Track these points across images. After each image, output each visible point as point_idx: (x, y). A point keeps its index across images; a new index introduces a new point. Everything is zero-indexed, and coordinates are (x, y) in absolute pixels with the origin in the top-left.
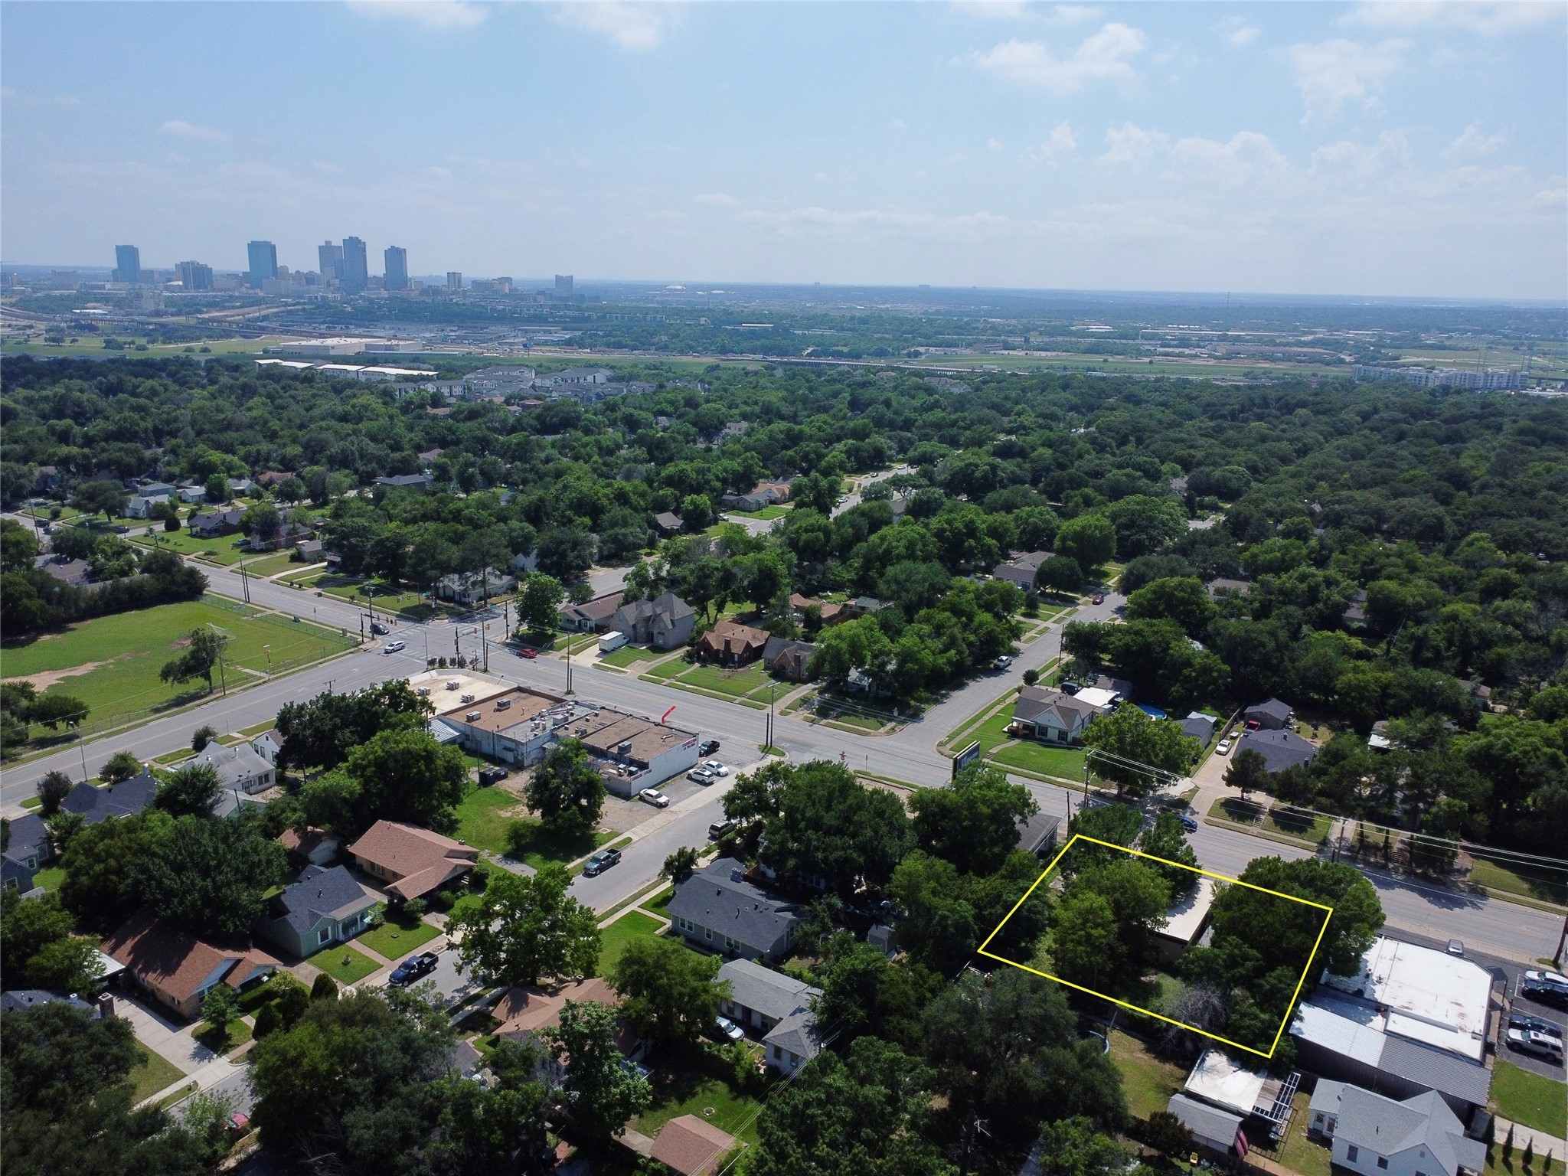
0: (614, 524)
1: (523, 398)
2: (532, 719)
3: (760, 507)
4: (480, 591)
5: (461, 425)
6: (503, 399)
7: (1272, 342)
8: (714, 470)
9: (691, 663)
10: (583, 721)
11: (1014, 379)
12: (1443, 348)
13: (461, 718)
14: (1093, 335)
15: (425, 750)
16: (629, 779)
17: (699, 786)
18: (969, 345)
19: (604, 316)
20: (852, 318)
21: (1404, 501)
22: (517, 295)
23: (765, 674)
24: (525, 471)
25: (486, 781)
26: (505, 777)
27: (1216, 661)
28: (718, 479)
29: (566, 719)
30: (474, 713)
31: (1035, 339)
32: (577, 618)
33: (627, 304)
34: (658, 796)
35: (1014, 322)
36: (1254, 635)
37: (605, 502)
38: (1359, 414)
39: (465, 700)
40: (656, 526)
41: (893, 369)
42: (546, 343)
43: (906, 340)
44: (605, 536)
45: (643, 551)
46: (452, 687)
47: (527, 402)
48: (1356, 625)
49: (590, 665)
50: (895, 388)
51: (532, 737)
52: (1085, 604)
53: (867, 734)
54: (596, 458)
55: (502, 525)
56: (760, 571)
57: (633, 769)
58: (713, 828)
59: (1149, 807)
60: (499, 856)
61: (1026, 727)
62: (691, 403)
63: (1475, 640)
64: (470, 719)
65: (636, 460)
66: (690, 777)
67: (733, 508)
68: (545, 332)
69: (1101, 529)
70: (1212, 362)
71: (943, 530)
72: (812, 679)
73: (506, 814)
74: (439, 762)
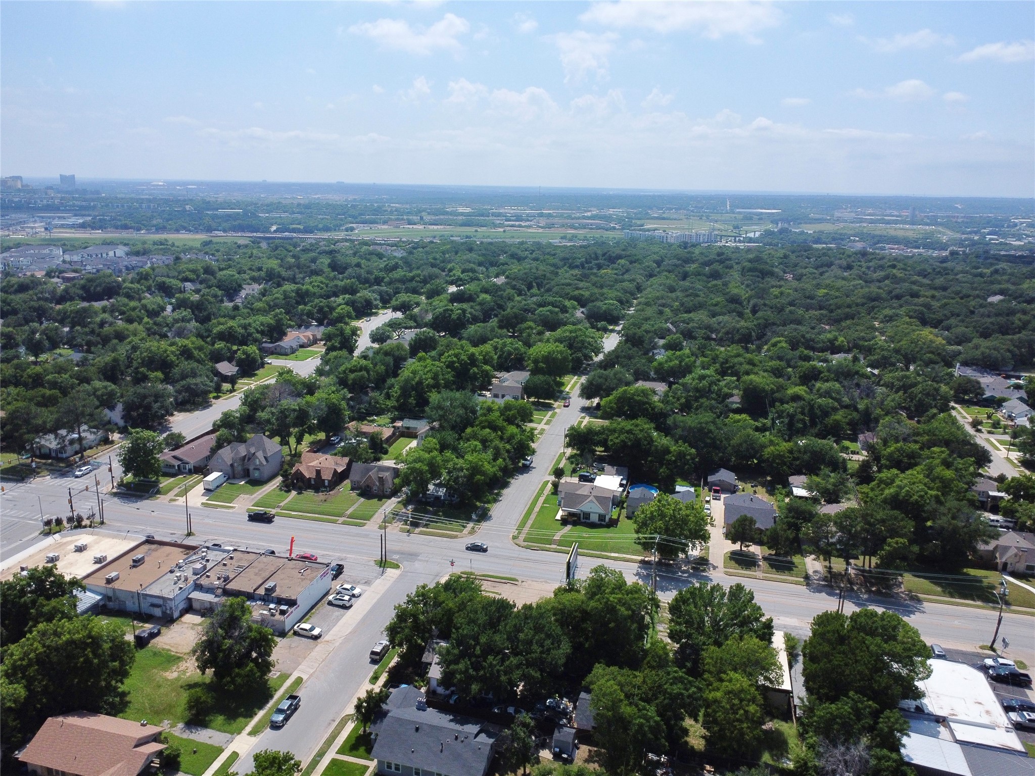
0: (184, 377)
1: (61, 272)
2: (172, 572)
3: (293, 351)
4: (77, 446)
5: (12, 297)
6: (44, 273)
7: (569, 217)
8: (254, 325)
9: (288, 491)
10: (220, 567)
11: (432, 245)
12: (664, 219)
13: (99, 581)
14: (462, 214)
15: (89, 636)
16: (282, 618)
17: (342, 611)
18: (385, 223)
19: (107, 206)
20: (299, 205)
21: (720, 318)
22: (28, 189)
23: (354, 494)
24: (86, 334)
25: (141, 642)
26: (158, 633)
27: (684, 447)
28: (258, 332)
29: (205, 567)
30: (113, 574)
31: (427, 218)
32: (176, 463)
33: (123, 196)
34: (312, 629)
35: (408, 206)
36: (704, 425)
37: (174, 358)
38: (654, 261)
39: (98, 561)
40: (217, 373)
41: (346, 240)
42: (62, 226)
43: (341, 220)
44: (178, 386)
45: (211, 395)
46: (80, 549)
47: (67, 275)
48: (735, 406)
49: (199, 505)
50: (355, 254)
51: (177, 592)
52: (559, 407)
53: (456, 537)
54: (146, 320)
55: (86, 386)
56: (329, 408)
57: (284, 607)
58: (373, 653)
59: (684, 568)
60: (181, 725)
61: (571, 514)
62: (208, 270)
63: (818, 412)
64: (109, 581)
65: (183, 320)
66: (330, 603)
67: (272, 353)
68: (59, 218)
69: (561, 352)
70: (541, 230)
71: (453, 362)
72: (394, 493)
73: (172, 675)
74: (106, 646)
